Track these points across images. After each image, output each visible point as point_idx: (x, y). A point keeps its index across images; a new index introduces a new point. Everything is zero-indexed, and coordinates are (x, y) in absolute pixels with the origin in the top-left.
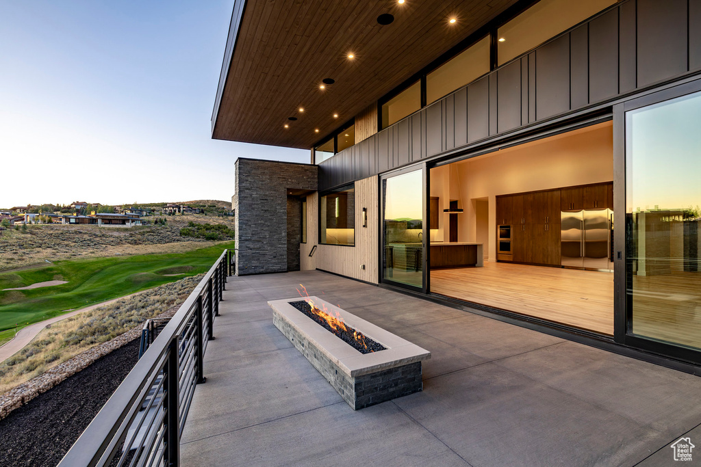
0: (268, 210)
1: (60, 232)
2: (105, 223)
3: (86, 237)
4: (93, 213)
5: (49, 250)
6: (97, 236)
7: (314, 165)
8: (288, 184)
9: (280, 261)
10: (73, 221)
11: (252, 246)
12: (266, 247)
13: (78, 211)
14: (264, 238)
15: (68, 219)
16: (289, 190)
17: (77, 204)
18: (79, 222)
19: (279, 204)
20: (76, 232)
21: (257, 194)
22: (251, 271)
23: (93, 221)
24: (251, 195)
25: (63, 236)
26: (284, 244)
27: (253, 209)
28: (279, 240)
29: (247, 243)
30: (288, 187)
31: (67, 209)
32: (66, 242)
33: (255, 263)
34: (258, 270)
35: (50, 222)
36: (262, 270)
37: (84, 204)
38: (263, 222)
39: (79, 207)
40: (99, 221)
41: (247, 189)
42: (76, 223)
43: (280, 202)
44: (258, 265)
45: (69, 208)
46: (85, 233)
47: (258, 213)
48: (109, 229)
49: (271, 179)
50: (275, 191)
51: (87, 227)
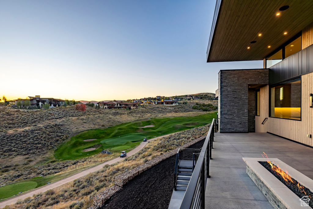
0: (236, 97)
1: (153, 107)
2: (166, 104)
3: (160, 109)
4: (162, 100)
5: (150, 114)
6: (163, 109)
7: (266, 69)
8: (248, 82)
9: (243, 126)
10: (156, 103)
11: (227, 117)
12: (235, 118)
13: (158, 100)
14: (235, 113)
15: (155, 103)
16: (249, 85)
18: (158, 103)
19: (243, 94)
20: (157, 108)
21: (230, 89)
22: (227, 131)
23: (162, 103)
24: (227, 90)
25: (153, 109)
26: (246, 116)
27: (228, 97)
28: (243, 114)
29: (224, 115)
30: (249, 83)
31: (155, 99)
32: (154, 111)
33: (229, 126)
34: (231, 130)
35: (150, 104)
36: (233, 131)
37: (160, 97)
38: (233, 104)
39: (158, 98)
40: (164, 103)
41: (225, 86)
42: (157, 104)
43: (244, 93)
44: (231, 127)
45: (155, 98)
46: (160, 108)
47: (231, 99)
48: (167, 106)
49: (238, 80)
50: (241, 86)
51: (161, 105)
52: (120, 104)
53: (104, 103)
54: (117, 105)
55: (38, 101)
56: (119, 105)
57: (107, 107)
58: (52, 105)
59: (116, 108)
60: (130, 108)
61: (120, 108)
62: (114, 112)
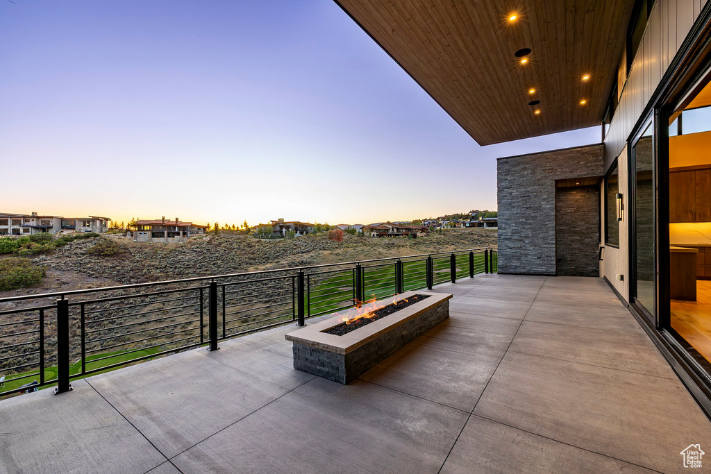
0: (530, 207)
1: (459, 233)
2: (489, 226)
3: (476, 237)
4: (481, 219)
5: (453, 247)
6: (483, 236)
7: (603, 143)
8: (556, 175)
9: (546, 262)
10: (468, 225)
11: (512, 246)
12: (528, 246)
13: (473, 218)
14: (527, 237)
15: (464, 224)
16: (557, 181)
17: (473, 212)
18: (472, 225)
19: (544, 199)
20: (469, 234)
21: (517, 192)
22: (511, 271)
23: (480, 225)
24: (511, 194)
25: (461, 237)
26: (552, 244)
27: (513, 207)
28: (545, 239)
29: (506, 242)
30: (557, 178)
31: (466, 217)
32: (463, 241)
33: (515, 263)
34: (519, 270)
35: (455, 226)
36: (523, 271)
37: (477, 212)
38: (523, 220)
39: (474, 215)
40: (485, 224)
41: (506, 188)
42: (470, 227)
43: (545, 197)
44: (519, 264)
45: (468, 215)
46: (475, 234)
47: (519, 211)
48: (492, 231)
49: (534, 173)
50: (539, 185)
51: (477, 229)
52: (398, 229)
53: (372, 228)
54: (393, 230)
55: (282, 227)
56: (395, 230)
57: (375, 233)
58: (298, 232)
59: (391, 235)
60: (415, 236)
61: (398, 235)
62: (387, 243)
